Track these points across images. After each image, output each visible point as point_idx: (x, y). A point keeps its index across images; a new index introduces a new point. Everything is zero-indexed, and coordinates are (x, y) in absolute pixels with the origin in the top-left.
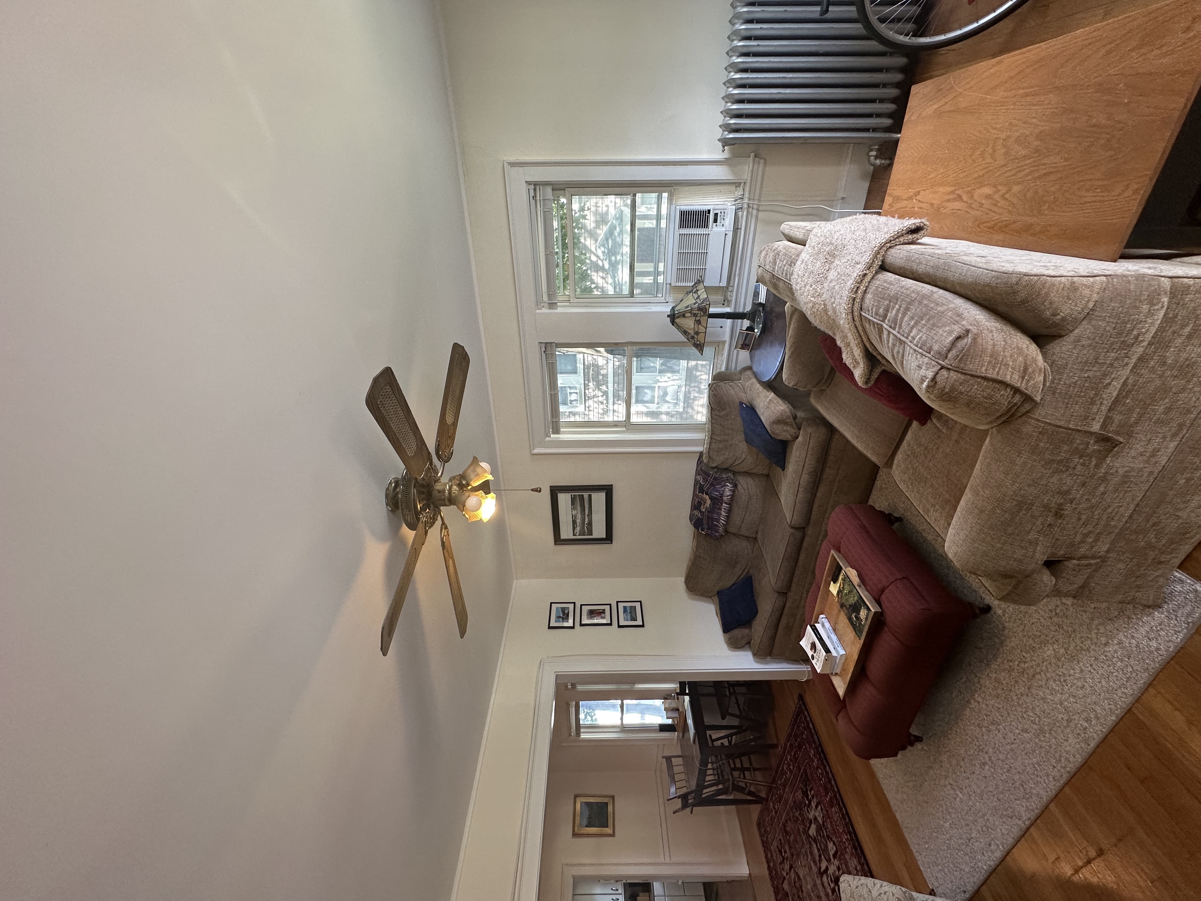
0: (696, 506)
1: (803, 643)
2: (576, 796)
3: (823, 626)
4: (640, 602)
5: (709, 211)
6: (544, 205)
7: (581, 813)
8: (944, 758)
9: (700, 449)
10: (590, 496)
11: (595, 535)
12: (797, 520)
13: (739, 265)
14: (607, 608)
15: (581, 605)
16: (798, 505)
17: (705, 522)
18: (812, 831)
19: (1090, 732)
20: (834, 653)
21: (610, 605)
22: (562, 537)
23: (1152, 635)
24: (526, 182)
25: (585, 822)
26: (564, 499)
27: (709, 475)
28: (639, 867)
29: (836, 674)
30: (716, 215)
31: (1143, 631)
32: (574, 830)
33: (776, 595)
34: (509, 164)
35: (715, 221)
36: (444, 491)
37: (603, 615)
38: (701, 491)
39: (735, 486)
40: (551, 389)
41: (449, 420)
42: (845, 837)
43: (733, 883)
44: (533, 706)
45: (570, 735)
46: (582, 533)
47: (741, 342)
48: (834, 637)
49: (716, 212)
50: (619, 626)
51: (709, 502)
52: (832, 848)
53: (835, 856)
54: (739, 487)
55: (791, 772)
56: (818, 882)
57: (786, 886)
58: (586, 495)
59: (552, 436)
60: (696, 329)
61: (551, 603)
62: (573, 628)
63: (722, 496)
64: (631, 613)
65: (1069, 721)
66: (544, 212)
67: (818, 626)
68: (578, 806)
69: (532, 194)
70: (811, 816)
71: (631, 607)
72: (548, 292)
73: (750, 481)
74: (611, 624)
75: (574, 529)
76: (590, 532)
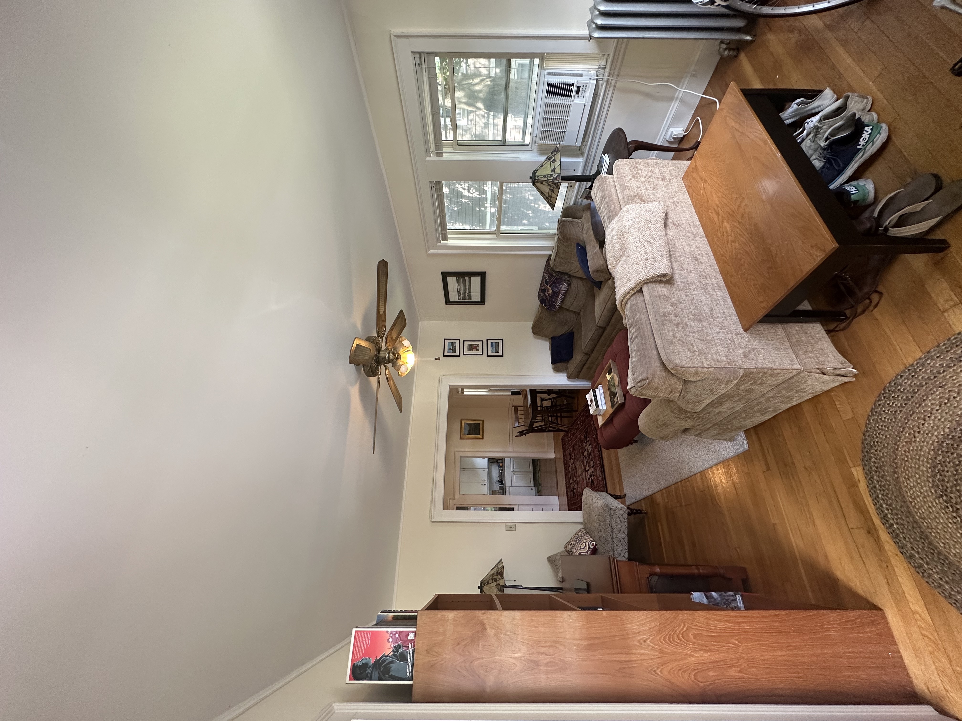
0: (542, 290)
1: (587, 396)
2: (461, 420)
3: (599, 391)
4: (502, 339)
5: (573, 84)
6: (429, 72)
7: (465, 429)
8: (644, 452)
9: (549, 252)
10: (470, 279)
11: (473, 299)
12: (601, 324)
13: (593, 128)
14: (480, 343)
15: (464, 341)
16: (602, 317)
17: (547, 301)
18: (585, 453)
19: (693, 470)
20: (600, 407)
21: (483, 341)
22: (451, 300)
23: (725, 449)
24: (412, 52)
25: (467, 432)
26: (452, 280)
27: (552, 276)
28: (495, 453)
29: (600, 415)
30: (579, 88)
31: (723, 446)
32: (461, 436)
33: (584, 354)
34: (396, 36)
35: (578, 93)
36: (385, 358)
37: (478, 348)
38: (547, 283)
39: (569, 285)
40: (440, 212)
41: (381, 312)
42: (598, 462)
43: (546, 460)
44: (436, 402)
45: (458, 393)
46: (464, 298)
47: (585, 195)
48: (603, 399)
49: (579, 85)
50: (488, 356)
51: (550, 292)
52: (592, 464)
53: (592, 467)
54: (572, 285)
55: (581, 426)
56: (584, 473)
57: (570, 468)
58: (467, 278)
59: (442, 242)
60: (550, 194)
61: (445, 339)
62: (459, 356)
63: (560, 291)
64: (495, 347)
65: (688, 463)
66: (429, 78)
67: (597, 390)
68: (463, 425)
69: (418, 62)
70: (586, 448)
71: (496, 343)
72: (435, 144)
73: (580, 282)
74: (482, 354)
75: (459, 296)
76: (470, 297)
